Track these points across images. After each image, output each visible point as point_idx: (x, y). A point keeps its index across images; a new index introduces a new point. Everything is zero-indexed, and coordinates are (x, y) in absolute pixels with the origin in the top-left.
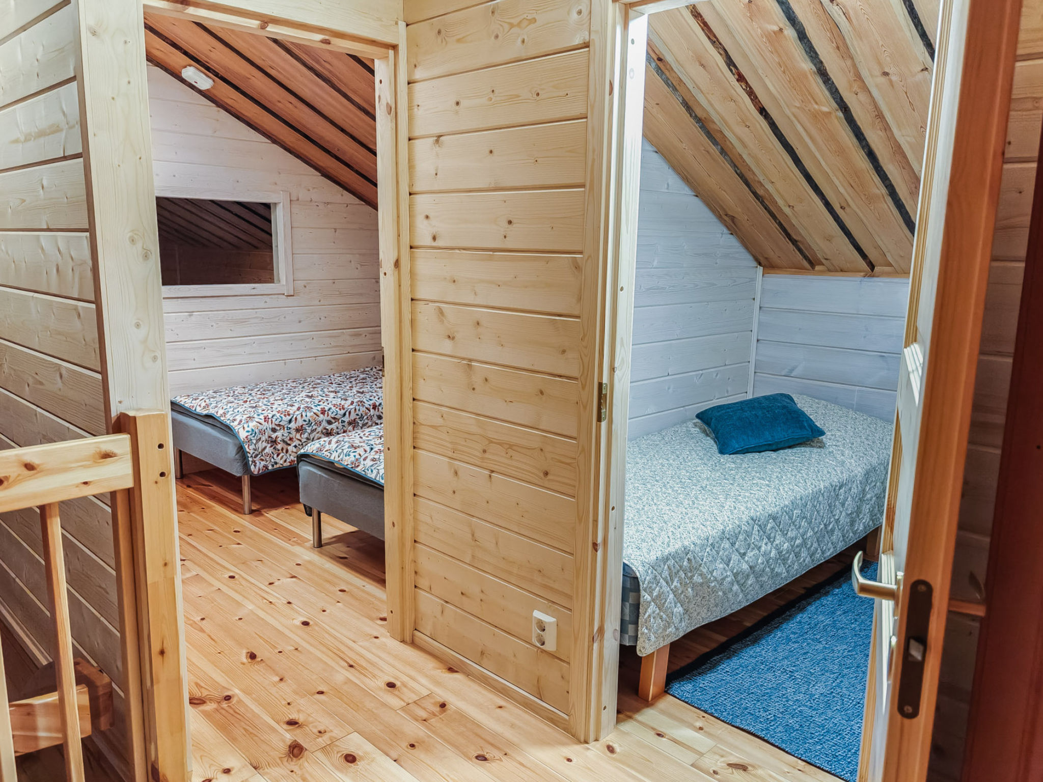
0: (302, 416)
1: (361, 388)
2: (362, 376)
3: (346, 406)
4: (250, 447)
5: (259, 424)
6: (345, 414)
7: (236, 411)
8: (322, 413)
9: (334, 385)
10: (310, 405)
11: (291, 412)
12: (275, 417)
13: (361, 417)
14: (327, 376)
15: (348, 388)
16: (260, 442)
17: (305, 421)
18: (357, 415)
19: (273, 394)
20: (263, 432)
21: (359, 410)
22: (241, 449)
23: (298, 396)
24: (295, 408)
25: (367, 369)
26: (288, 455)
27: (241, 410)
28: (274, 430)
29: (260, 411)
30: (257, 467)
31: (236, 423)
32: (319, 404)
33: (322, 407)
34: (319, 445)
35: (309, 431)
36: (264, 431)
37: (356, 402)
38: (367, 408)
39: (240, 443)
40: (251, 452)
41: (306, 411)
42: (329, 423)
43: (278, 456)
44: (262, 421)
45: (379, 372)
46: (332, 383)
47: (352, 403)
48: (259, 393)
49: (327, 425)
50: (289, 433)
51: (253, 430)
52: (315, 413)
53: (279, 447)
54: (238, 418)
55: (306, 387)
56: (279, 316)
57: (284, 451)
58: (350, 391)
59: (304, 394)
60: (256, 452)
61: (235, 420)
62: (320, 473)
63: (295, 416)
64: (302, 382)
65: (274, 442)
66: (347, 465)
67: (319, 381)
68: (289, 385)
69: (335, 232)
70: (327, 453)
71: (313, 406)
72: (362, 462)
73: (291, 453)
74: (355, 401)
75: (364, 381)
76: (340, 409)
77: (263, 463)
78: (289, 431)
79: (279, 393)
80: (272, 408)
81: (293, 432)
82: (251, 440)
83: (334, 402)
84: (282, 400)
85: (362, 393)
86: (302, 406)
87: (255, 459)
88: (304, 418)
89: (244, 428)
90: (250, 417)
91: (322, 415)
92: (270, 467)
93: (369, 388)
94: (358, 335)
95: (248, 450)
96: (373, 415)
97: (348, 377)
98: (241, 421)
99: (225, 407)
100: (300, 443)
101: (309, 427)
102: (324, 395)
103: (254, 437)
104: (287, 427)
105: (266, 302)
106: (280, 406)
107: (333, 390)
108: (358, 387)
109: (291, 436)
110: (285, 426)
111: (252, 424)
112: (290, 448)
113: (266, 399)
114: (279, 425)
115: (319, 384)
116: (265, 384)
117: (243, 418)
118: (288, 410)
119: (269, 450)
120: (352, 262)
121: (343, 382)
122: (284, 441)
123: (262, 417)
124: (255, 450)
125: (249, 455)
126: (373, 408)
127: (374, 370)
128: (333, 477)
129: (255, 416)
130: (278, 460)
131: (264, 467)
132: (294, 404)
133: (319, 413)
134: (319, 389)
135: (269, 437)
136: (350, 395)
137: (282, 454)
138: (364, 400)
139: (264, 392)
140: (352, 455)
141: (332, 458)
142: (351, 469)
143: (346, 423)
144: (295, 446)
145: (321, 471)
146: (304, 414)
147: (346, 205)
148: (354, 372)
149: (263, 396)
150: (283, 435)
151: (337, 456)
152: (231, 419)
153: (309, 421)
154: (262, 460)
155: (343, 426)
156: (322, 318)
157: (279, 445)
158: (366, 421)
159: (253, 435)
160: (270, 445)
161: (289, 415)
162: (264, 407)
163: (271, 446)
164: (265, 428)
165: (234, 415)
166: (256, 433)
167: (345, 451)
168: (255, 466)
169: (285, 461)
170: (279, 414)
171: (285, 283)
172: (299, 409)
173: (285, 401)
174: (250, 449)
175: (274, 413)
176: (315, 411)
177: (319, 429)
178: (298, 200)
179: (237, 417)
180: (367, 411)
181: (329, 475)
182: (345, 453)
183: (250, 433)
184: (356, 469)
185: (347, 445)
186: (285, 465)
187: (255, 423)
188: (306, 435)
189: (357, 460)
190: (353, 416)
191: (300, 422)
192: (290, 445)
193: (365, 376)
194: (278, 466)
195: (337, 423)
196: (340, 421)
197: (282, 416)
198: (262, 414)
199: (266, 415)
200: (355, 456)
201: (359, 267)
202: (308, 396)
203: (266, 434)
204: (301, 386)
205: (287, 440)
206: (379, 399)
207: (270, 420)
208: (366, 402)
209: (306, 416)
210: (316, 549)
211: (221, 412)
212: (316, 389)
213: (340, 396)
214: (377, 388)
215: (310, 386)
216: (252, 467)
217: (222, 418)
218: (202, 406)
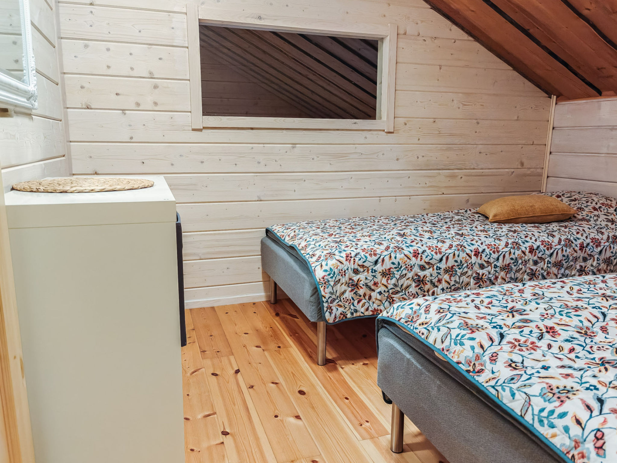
0: (390, 257)
1: (460, 230)
2: (457, 218)
3: (443, 250)
4: (326, 290)
5: (339, 263)
6: (441, 260)
7: (317, 244)
8: (414, 256)
9: (428, 225)
10: (400, 245)
11: (378, 252)
12: (359, 256)
13: (460, 265)
14: (420, 216)
15: (444, 228)
16: (339, 284)
17: (393, 263)
18: (456, 261)
19: (362, 229)
20: (343, 273)
21: (458, 256)
22: (316, 291)
23: (388, 234)
24: (383, 247)
25: (461, 211)
26: (371, 302)
27: (322, 244)
28: (356, 272)
29: (343, 247)
30: (333, 315)
31: (314, 259)
32: (412, 244)
33: (415, 248)
34: (410, 312)
35: (398, 277)
36: (345, 271)
37: (455, 246)
38: (467, 254)
39: (315, 284)
40: (327, 296)
41: (395, 251)
42: (422, 268)
43: (359, 302)
44: (343, 260)
45: (475, 215)
46: (426, 223)
47: (451, 247)
48: (349, 227)
49: (419, 271)
50: (374, 276)
51: (331, 269)
52: (405, 255)
53: (361, 292)
54: (318, 253)
55: (398, 225)
56: (378, 152)
57: (367, 297)
58: (447, 233)
59: (395, 231)
60: (333, 296)
61: (314, 255)
62: (408, 356)
63: (382, 257)
64: (394, 219)
65: (355, 286)
66: (458, 363)
67: (412, 220)
68: (381, 222)
69: (440, 68)
70: (422, 329)
71: (404, 247)
72: (489, 366)
73: (374, 300)
74: (454, 244)
75: (460, 222)
76: (436, 253)
77: (341, 310)
78: (374, 274)
79: (369, 228)
80: (357, 244)
81: (379, 276)
82: (329, 281)
83: (429, 244)
84: (369, 236)
85: (462, 235)
86: (392, 246)
87: (331, 305)
88: (393, 260)
89: (322, 266)
90: (330, 253)
91: (414, 259)
92: (349, 316)
93: (469, 231)
94: (453, 176)
95: (323, 293)
96: (475, 264)
97: (442, 217)
98: (320, 257)
99: (308, 240)
100: (386, 290)
101: (398, 271)
102: (418, 234)
103: (332, 277)
104: (372, 269)
105: (366, 138)
106: (365, 243)
107: (428, 229)
108: (456, 229)
109: (376, 280)
110: (370, 268)
111: (332, 262)
112: (374, 294)
113: (353, 234)
114: (363, 266)
115: (412, 222)
116: (357, 219)
117: (323, 254)
118: (375, 249)
119: (348, 295)
120: (455, 102)
121: (438, 222)
122: (367, 285)
123: (344, 254)
124: (331, 293)
125: (324, 300)
126: (475, 255)
127: (469, 212)
128: (429, 371)
129: (337, 253)
130: (359, 307)
131: (341, 314)
132: (383, 242)
133: (411, 256)
134: (413, 227)
135: (350, 279)
136: (448, 236)
137: (364, 301)
138: (465, 244)
139: (353, 227)
140: (468, 343)
141: (431, 340)
142: (466, 374)
143: (442, 270)
144: (380, 293)
145: (410, 354)
146: (393, 255)
147: (453, 41)
148: (448, 213)
149: (350, 231)
150: (366, 278)
151: (439, 341)
152: (311, 253)
153: (399, 264)
154: (340, 306)
155: (439, 273)
156: (420, 157)
157: (361, 290)
158: (466, 270)
159: (332, 275)
160: (350, 289)
161: (375, 255)
162: (348, 243)
163: (352, 290)
164: (346, 268)
165: (314, 249)
166: (334, 272)
167: (454, 333)
168: (331, 313)
169: (367, 309)
170: (364, 253)
171: (386, 119)
172: (387, 248)
173: (373, 238)
174: (325, 292)
175: (358, 251)
176: (406, 253)
177: (410, 275)
178: (405, 34)
179: (316, 252)
180: (468, 258)
181: (422, 365)
182: (454, 337)
183: (328, 273)
184: (477, 378)
185: (457, 321)
186: (367, 313)
187: (334, 261)
188: (394, 281)
189: (478, 358)
190: (451, 263)
191: (388, 264)
192: (373, 290)
193: (460, 217)
194: (358, 314)
195: (431, 269)
196: (435, 267)
197: (367, 255)
198: (344, 251)
199: (348, 252)
200: (473, 348)
201: (461, 106)
202: (399, 234)
203: (347, 275)
204: (393, 223)
205: (371, 284)
206: (482, 244)
207: (352, 259)
208: (467, 246)
209: (395, 258)
210: (394, 454)
211: (303, 244)
212: (409, 227)
213: (435, 237)
214: (478, 231)
215: (403, 224)
216: (327, 315)
217: (302, 252)
218: (291, 236)
